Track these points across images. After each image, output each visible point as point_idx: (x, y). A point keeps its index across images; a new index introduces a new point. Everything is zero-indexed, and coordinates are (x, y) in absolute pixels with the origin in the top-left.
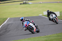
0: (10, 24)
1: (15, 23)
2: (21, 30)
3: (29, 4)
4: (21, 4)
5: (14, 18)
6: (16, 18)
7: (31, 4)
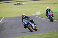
0: (5, 23)
1: (10, 22)
2: (16, 29)
3: (23, 4)
4: (15, 5)
5: (9, 17)
6: (10, 17)
7: (25, 5)
